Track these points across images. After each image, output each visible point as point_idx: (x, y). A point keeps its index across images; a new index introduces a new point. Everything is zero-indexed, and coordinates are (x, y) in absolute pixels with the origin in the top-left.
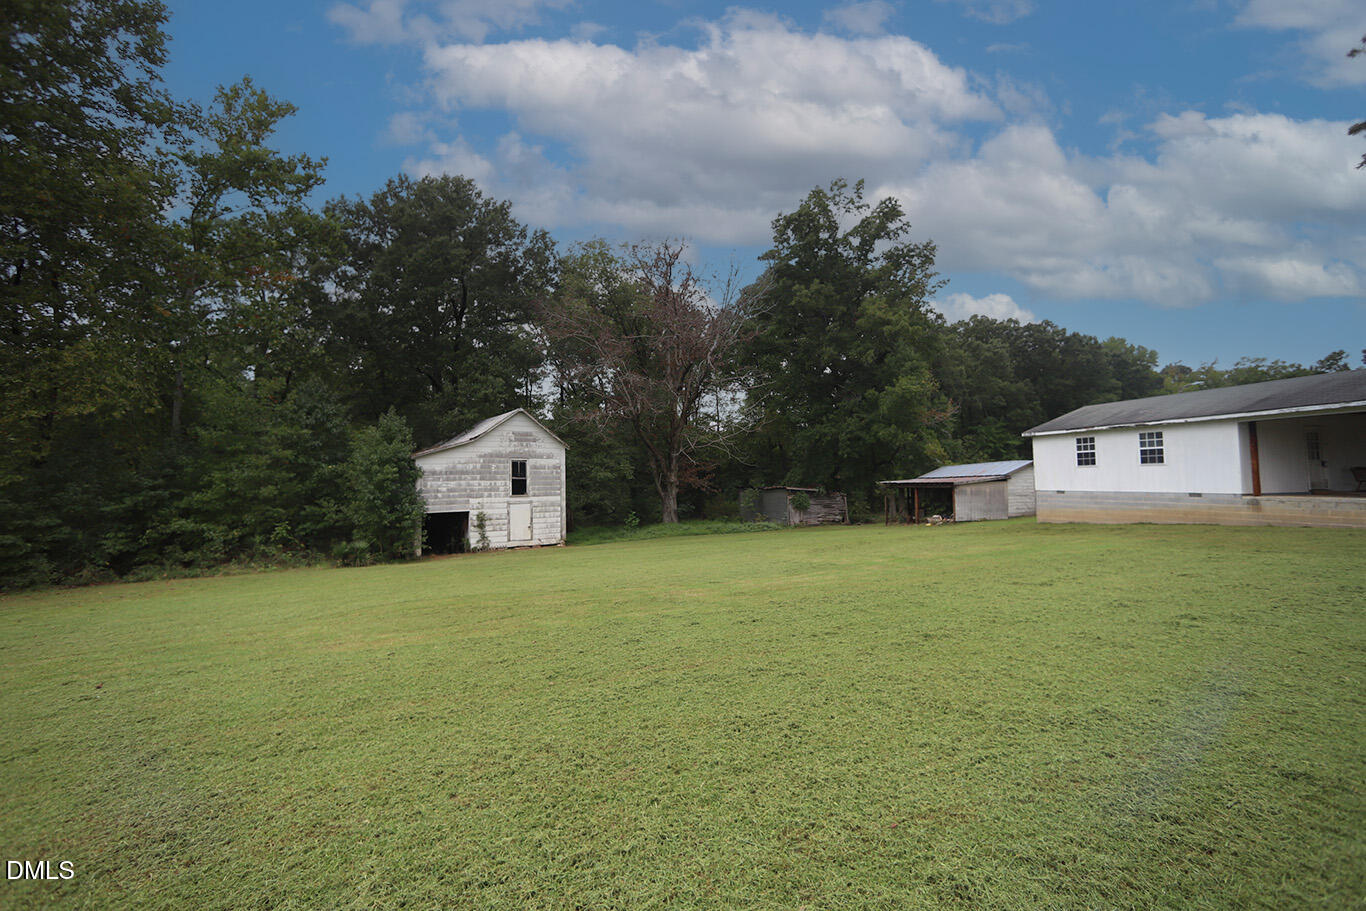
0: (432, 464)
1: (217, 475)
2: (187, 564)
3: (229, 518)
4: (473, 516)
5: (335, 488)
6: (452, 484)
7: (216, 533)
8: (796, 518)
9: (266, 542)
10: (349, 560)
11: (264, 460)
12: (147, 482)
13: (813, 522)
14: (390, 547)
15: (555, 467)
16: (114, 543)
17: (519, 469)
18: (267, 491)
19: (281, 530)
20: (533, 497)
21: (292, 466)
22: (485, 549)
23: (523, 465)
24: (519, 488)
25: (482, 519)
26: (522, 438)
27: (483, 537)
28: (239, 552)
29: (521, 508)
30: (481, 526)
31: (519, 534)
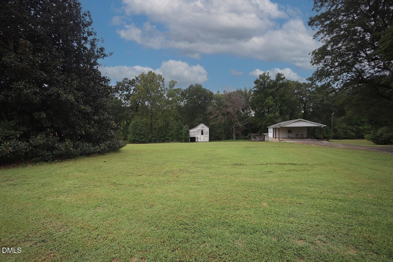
0: (191, 131)
1: (170, 132)
2: (168, 142)
3: (171, 137)
4: (196, 137)
5: (181, 134)
6: (193, 133)
7: (170, 138)
8: (253, 140)
9: (175, 140)
10: (182, 142)
11: (175, 130)
12: (165, 133)
13: (257, 140)
14: (186, 141)
15: (208, 131)
16: (162, 139)
17: (202, 131)
18: (175, 134)
19: (176, 138)
20: (204, 135)
21: (177, 131)
22: (198, 142)
23: (203, 131)
24: (202, 134)
25: (197, 138)
26: (202, 127)
27: (198, 140)
28: (172, 141)
29: (202, 137)
30: (197, 139)
31: (202, 140)
